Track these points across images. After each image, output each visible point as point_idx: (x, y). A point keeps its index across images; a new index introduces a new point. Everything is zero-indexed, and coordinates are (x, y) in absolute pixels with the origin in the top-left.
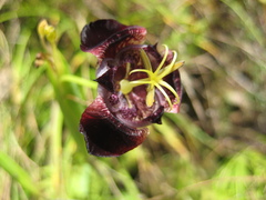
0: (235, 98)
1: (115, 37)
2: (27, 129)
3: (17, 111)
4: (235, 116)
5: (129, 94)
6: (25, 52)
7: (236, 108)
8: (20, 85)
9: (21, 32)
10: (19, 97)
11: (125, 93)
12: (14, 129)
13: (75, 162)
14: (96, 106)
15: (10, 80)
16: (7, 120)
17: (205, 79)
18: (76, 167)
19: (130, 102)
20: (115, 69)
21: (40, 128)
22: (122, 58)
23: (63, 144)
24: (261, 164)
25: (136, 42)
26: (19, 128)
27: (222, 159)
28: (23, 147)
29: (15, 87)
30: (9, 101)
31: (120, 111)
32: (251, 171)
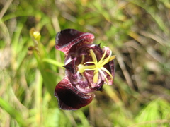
0: (151, 66)
1: (76, 41)
2: (20, 85)
3: (14, 74)
4: (151, 78)
5: (84, 73)
6: (20, 38)
7: (152, 73)
8: (16, 58)
9: (17, 25)
10: (16, 66)
11: (81, 72)
12: (12, 85)
13: (50, 106)
14: (64, 82)
15: (10, 55)
16: (8, 80)
17: (132, 56)
18: (51, 110)
19: (84, 77)
20: (75, 59)
21: (29, 85)
22: (80, 52)
23: (43, 95)
24: (167, 108)
25: (88, 43)
26: (15, 85)
27: (142, 106)
28: (17, 97)
29: (13, 59)
30: (9, 68)
31: (78, 84)
32: (160, 113)
